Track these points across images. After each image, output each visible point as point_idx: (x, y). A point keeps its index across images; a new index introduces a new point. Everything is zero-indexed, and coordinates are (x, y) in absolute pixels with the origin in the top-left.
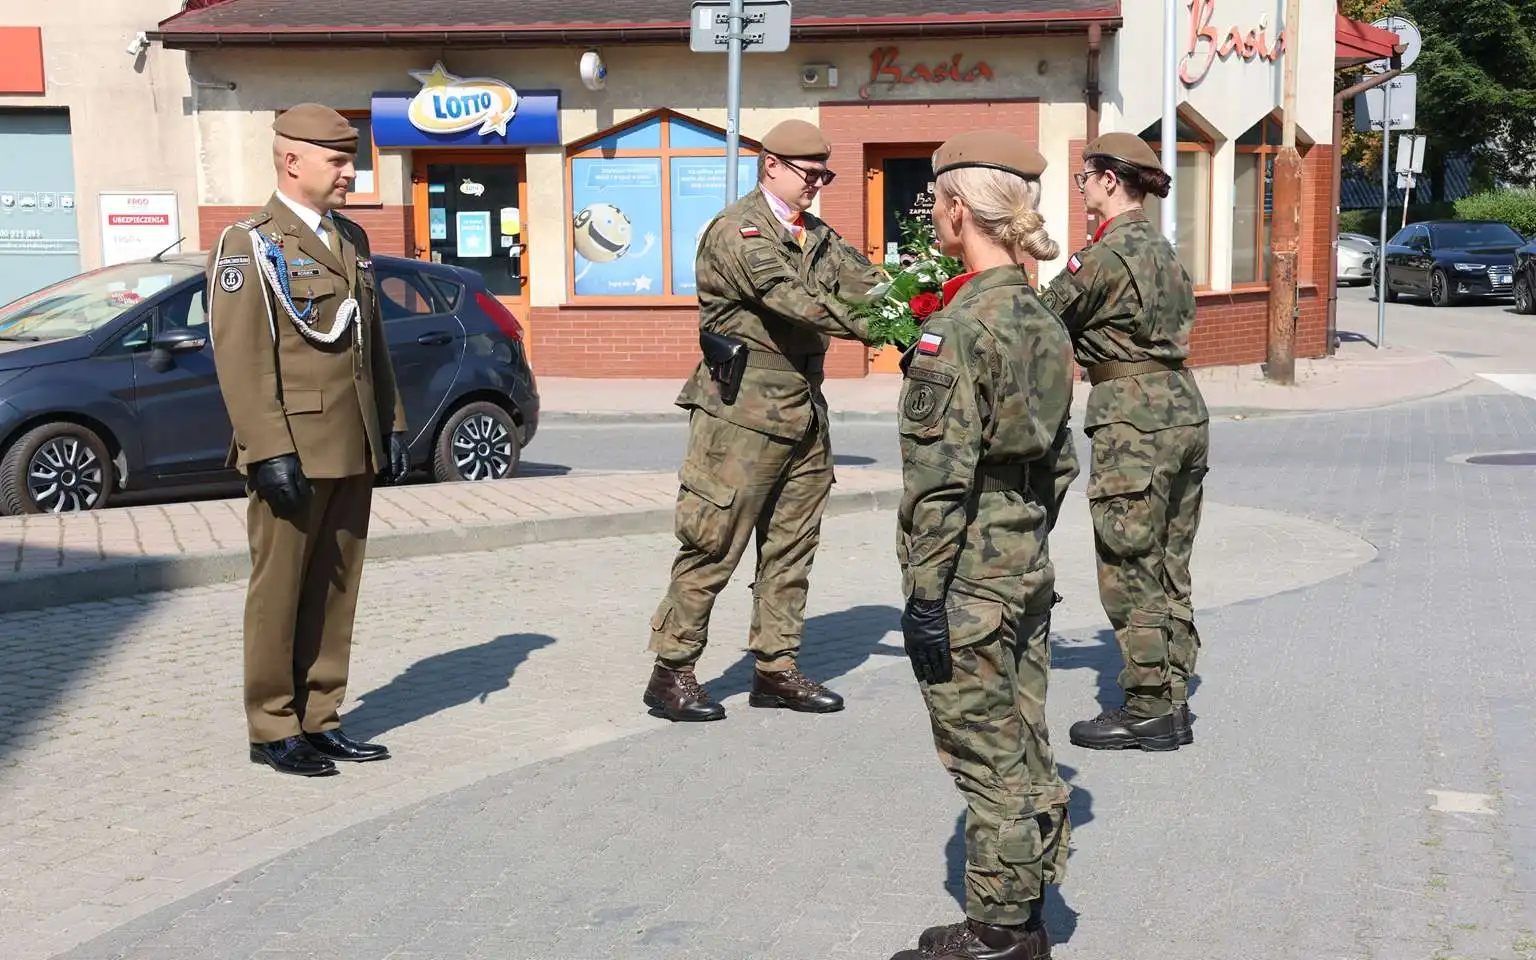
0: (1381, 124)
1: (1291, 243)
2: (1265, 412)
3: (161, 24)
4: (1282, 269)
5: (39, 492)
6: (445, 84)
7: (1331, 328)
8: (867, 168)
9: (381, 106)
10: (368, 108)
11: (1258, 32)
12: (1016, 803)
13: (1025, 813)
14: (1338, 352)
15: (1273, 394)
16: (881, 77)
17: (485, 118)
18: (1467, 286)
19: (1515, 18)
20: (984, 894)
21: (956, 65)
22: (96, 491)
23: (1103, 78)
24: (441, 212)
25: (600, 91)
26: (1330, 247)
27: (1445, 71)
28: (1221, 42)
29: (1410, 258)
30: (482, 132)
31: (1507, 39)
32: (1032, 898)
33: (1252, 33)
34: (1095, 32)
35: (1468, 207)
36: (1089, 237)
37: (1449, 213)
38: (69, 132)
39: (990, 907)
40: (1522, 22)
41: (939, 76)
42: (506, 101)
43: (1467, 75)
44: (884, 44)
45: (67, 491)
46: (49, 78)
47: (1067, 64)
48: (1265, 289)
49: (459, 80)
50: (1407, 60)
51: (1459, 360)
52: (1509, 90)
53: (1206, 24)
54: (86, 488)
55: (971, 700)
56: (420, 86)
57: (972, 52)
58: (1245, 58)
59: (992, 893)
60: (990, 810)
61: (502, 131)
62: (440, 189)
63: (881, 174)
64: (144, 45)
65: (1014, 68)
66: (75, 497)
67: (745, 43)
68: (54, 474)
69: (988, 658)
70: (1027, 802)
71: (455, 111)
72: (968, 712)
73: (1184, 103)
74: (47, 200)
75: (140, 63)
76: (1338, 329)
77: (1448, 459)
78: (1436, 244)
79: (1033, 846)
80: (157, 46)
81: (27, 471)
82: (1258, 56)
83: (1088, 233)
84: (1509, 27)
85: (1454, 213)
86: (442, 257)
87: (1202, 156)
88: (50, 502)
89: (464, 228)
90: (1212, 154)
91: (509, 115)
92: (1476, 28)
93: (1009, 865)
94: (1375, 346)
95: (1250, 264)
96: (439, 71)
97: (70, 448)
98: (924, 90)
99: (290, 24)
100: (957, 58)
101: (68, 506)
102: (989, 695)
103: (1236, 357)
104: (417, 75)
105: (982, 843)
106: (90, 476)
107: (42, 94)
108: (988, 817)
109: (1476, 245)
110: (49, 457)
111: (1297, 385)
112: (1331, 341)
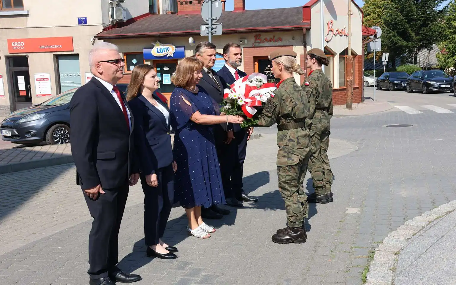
0: (374, 50)
1: (351, 77)
2: (344, 116)
3: (97, 35)
4: (349, 83)
5: (56, 140)
6: (159, 45)
7: (362, 96)
8: (254, 62)
9: (145, 51)
10: (142, 51)
11: (344, 30)
12: (295, 200)
13: (298, 202)
14: (364, 102)
15: (348, 112)
16: (258, 41)
17: (168, 53)
18: (397, 86)
19: (408, 26)
20: (291, 221)
21: (274, 38)
22: (68, 139)
23: (307, 40)
24: (159, 74)
25: (193, 46)
26: (362, 78)
27: (393, 38)
28: (335, 32)
29: (385, 80)
30: (167, 56)
31: (406, 31)
32: (302, 221)
33: (342, 30)
34: (305, 30)
35: (399, 68)
36: (305, 77)
37: (395, 70)
38: (79, 59)
39: (293, 223)
40: (410, 27)
41: (270, 41)
42: (173, 49)
43: (398, 39)
44: (257, 34)
45: (62, 139)
46: (74, 47)
47: (299, 38)
48: (346, 88)
49: (162, 45)
50: (379, 35)
51: (392, 103)
52: (408, 42)
53: (331, 28)
54: (66, 139)
55: (288, 178)
56: (154, 46)
57: (277, 35)
58: (341, 35)
59: (293, 220)
60: (290, 202)
61: (172, 56)
62: (159, 69)
63: (258, 63)
64: (94, 39)
65: (287, 38)
66: (64, 141)
67: (212, 33)
68: (58, 136)
69: (294, 169)
70: (298, 200)
71: (161, 51)
72: (287, 180)
73: (327, 46)
74: (74, 74)
75: (93, 43)
76: (364, 97)
77: (383, 126)
78: (390, 77)
79: (300, 209)
80: (97, 39)
81: (52, 135)
82: (344, 35)
83: (305, 76)
84: (407, 28)
85: (396, 70)
86: (160, 84)
87: (331, 58)
88: (58, 142)
89: (164, 78)
90: (334, 57)
91: (174, 52)
92: (400, 29)
93: (295, 214)
94: (373, 100)
95: (343, 82)
96: (158, 42)
97: (62, 130)
98: (267, 44)
99: (125, 33)
100: (274, 37)
101: (62, 143)
102: (292, 177)
103: (341, 103)
104: (153, 44)
105: (289, 210)
106: (67, 136)
107: (73, 51)
108: (289, 204)
109: (400, 77)
110: (57, 132)
111: (353, 109)
112: (362, 99)
